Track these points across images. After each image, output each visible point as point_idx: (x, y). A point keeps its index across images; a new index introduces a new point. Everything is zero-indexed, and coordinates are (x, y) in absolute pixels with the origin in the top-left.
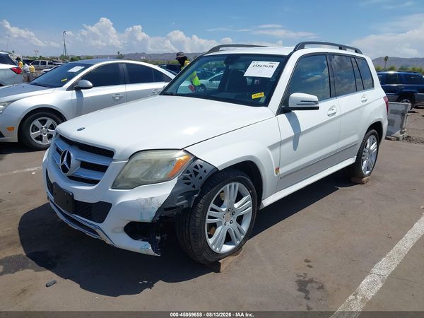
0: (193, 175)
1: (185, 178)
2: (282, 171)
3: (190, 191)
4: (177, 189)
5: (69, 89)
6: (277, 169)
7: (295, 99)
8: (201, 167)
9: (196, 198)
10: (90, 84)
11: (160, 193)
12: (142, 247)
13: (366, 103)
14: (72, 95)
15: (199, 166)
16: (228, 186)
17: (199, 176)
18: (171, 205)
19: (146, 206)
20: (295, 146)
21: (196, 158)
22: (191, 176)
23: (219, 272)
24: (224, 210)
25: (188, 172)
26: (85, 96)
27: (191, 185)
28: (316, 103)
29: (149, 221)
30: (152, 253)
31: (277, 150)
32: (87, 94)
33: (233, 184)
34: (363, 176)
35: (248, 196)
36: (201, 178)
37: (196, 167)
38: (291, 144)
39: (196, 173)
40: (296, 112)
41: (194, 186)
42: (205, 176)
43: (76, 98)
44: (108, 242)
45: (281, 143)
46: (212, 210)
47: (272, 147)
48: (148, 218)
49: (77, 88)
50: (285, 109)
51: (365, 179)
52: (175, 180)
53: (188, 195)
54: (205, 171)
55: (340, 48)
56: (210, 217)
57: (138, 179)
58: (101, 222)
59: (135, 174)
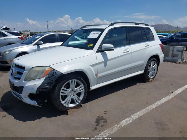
0: (52, 76)
1: (49, 77)
2: (99, 75)
3: (51, 82)
4: (45, 81)
5: (34, 45)
6: (97, 75)
7: (104, 46)
8: (56, 73)
9: (53, 85)
10: (42, 43)
11: (38, 83)
12: (34, 103)
13: (148, 47)
14: (36, 47)
15: (55, 73)
16: (71, 81)
17: (54, 76)
18: (43, 87)
19: (33, 88)
20: (105, 65)
21: (54, 70)
22: (51, 76)
23: (68, 114)
24: (70, 90)
25: (50, 75)
26: (41, 47)
27: (51, 80)
28: (112, 47)
29: (35, 93)
30: (37, 105)
31: (96, 67)
32: (41, 46)
33: (73, 80)
34: (149, 79)
35: (82, 85)
36: (55, 77)
37: (54, 73)
38: (103, 64)
39: (53, 75)
40: (106, 51)
41: (52, 80)
42: (57, 76)
43: (37, 48)
44: (23, 101)
45: (97, 64)
46: (63, 90)
47: (92, 66)
48: (34, 92)
49: (38, 44)
50: (100, 50)
51: (150, 80)
52: (44, 78)
53: (50, 84)
54: (57, 75)
55: (136, 24)
56: (62, 93)
57: (32, 78)
58: (21, 94)
59: (32, 76)
